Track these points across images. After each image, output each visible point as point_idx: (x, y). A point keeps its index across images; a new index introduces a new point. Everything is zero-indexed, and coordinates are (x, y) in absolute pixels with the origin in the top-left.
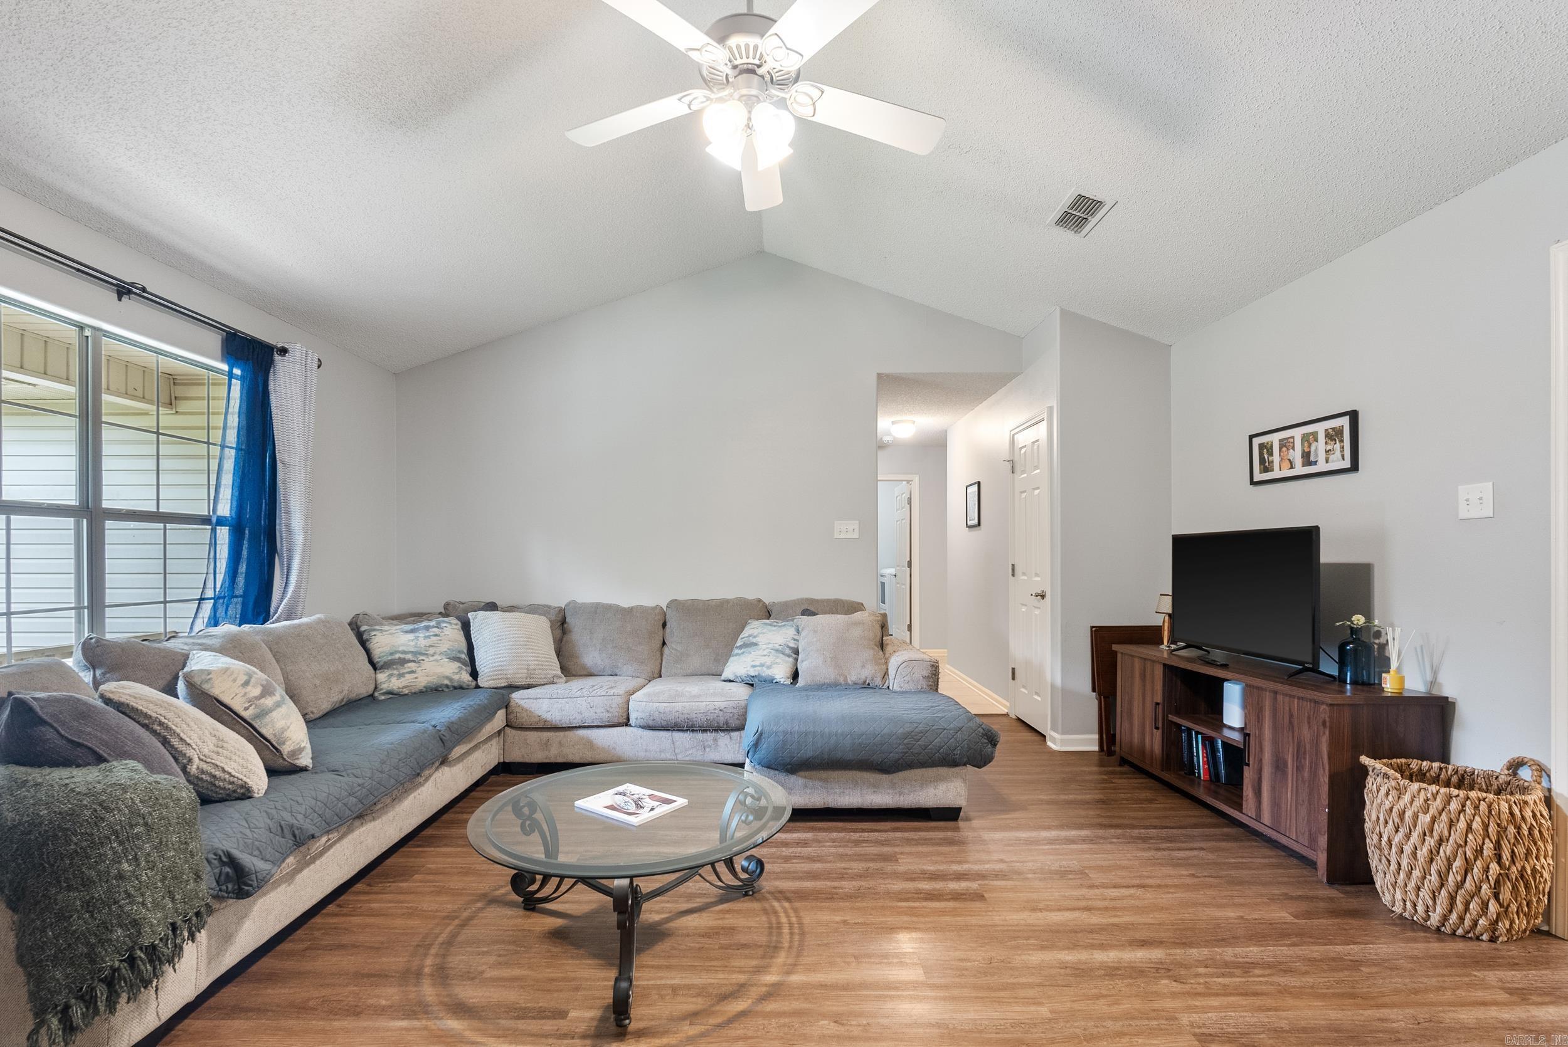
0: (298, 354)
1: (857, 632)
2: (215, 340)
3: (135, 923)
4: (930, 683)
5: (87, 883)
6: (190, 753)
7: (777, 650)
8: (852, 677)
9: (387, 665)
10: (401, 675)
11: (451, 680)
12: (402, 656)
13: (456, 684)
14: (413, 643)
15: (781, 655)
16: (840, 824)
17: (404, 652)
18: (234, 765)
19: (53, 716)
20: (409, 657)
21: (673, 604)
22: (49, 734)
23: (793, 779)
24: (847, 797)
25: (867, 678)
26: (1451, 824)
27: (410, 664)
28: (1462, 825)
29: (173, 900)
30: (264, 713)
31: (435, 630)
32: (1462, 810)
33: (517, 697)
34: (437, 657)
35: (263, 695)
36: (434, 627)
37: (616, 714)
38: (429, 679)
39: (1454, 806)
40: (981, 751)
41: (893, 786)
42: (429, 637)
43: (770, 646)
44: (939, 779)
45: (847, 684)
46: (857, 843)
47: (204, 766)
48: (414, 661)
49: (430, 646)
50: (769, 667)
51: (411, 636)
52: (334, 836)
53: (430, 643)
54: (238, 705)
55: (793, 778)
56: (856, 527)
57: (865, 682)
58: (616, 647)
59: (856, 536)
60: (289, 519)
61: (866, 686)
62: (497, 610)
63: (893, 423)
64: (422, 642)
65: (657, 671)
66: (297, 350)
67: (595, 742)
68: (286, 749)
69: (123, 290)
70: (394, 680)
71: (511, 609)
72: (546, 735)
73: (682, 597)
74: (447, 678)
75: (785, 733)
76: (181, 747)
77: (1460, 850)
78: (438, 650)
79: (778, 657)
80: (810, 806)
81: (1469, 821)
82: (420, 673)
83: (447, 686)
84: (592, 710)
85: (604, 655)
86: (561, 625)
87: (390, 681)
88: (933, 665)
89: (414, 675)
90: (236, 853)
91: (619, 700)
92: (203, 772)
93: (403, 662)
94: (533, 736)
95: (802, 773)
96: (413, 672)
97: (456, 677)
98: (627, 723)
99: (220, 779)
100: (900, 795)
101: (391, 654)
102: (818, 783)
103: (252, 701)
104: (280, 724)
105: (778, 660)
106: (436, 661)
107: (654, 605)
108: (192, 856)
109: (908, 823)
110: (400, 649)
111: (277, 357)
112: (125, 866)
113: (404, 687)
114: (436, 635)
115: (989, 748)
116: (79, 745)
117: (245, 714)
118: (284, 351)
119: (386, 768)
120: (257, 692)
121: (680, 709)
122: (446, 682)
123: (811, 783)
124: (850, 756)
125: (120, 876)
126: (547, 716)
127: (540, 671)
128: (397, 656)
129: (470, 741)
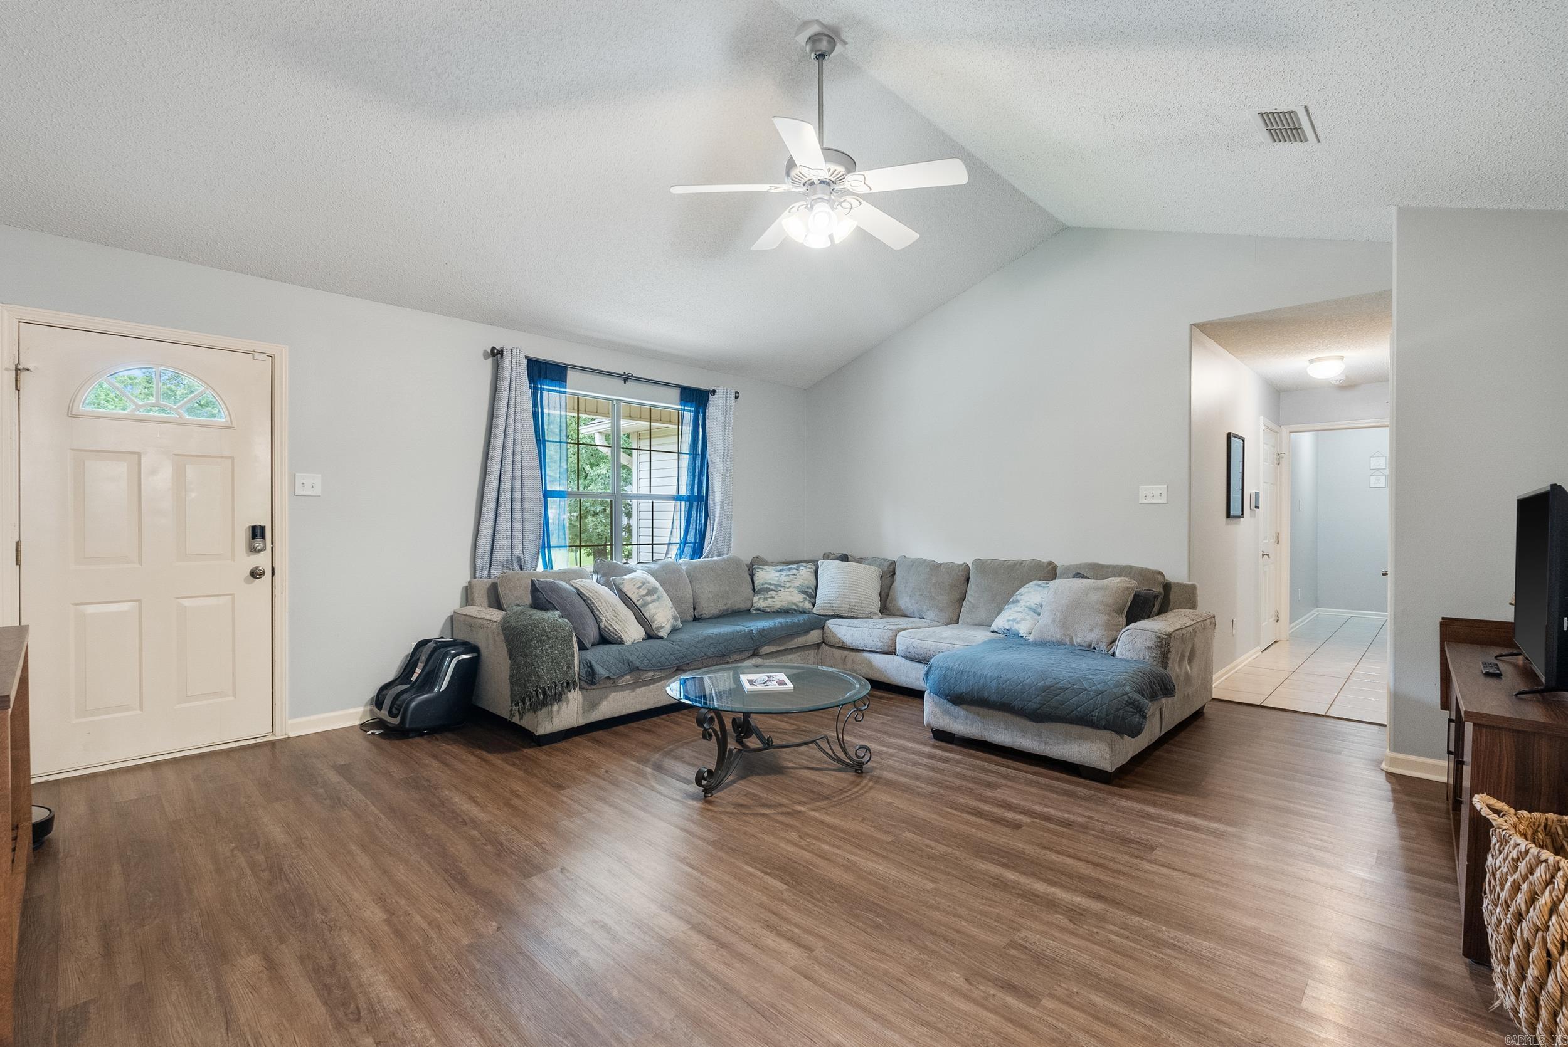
0: (721, 393)
1: (1094, 597)
2: (676, 393)
3: (539, 676)
4: (1154, 655)
5: (526, 656)
6: (601, 617)
7: (1030, 609)
8: (1077, 640)
9: (761, 591)
10: (765, 599)
11: (797, 606)
12: (768, 586)
13: (800, 609)
14: (777, 579)
15: (1032, 613)
16: (988, 756)
17: (770, 584)
18: (618, 626)
19: (542, 588)
20: (772, 587)
21: (978, 562)
22: (541, 596)
23: (956, 710)
24: (1000, 735)
25: (1091, 641)
26: (1532, 899)
27: (771, 592)
28: (1545, 900)
29: (556, 672)
30: (646, 604)
31: (795, 571)
32: (1550, 882)
33: (831, 624)
34: (791, 589)
35: (647, 595)
36: (794, 569)
37: (885, 644)
38: (782, 603)
39: (1540, 873)
40: (1123, 719)
41: (1039, 735)
42: (788, 575)
43: (1027, 604)
44: (1086, 738)
45: (1073, 645)
46: (985, 771)
47: (606, 624)
48: (775, 591)
49: (788, 582)
50: (1018, 623)
51: (778, 574)
52: (659, 675)
53: (788, 580)
54: (634, 598)
55: (957, 708)
56: (1164, 492)
57: (1090, 645)
58: (922, 595)
59: (1163, 501)
60: (714, 496)
61: (1090, 648)
62: (848, 561)
63: (1311, 361)
64: (783, 578)
65: (955, 619)
66: (720, 391)
67: (874, 663)
68: (655, 625)
69: (626, 378)
70: (761, 601)
71: (860, 561)
72: (845, 653)
73: (984, 557)
74: (795, 604)
75: (947, 669)
76: (598, 613)
77: (1540, 934)
78: (792, 585)
79: (1029, 614)
80: (970, 736)
81: (1555, 899)
82: (777, 599)
83: (795, 610)
84: (871, 639)
85: (913, 601)
86: (889, 574)
87: (759, 602)
88: (1159, 637)
89: (773, 600)
90: (594, 664)
91: (889, 634)
92: (605, 627)
93: (768, 590)
94: (837, 652)
95: (965, 706)
96: (773, 598)
97: (801, 605)
98: (893, 652)
99: (611, 632)
100: (1045, 744)
101: (763, 584)
102: (976, 718)
103: (641, 597)
104: (653, 611)
105: (1028, 617)
106: (790, 592)
107: (962, 563)
108: (567, 656)
109: (1052, 772)
110: (769, 581)
111: (710, 397)
112: (538, 652)
113: (766, 607)
114: (794, 575)
115: (1137, 718)
116: (550, 603)
117: (638, 604)
118: (714, 392)
119: (700, 645)
120: (644, 592)
121: (928, 647)
122: (794, 607)
123: (971, 716)
124: (994, 698)
125: (536, 655)
126: (844, 639)
127: (859, 608)
128: (765, 586)
129: (779, 645)
